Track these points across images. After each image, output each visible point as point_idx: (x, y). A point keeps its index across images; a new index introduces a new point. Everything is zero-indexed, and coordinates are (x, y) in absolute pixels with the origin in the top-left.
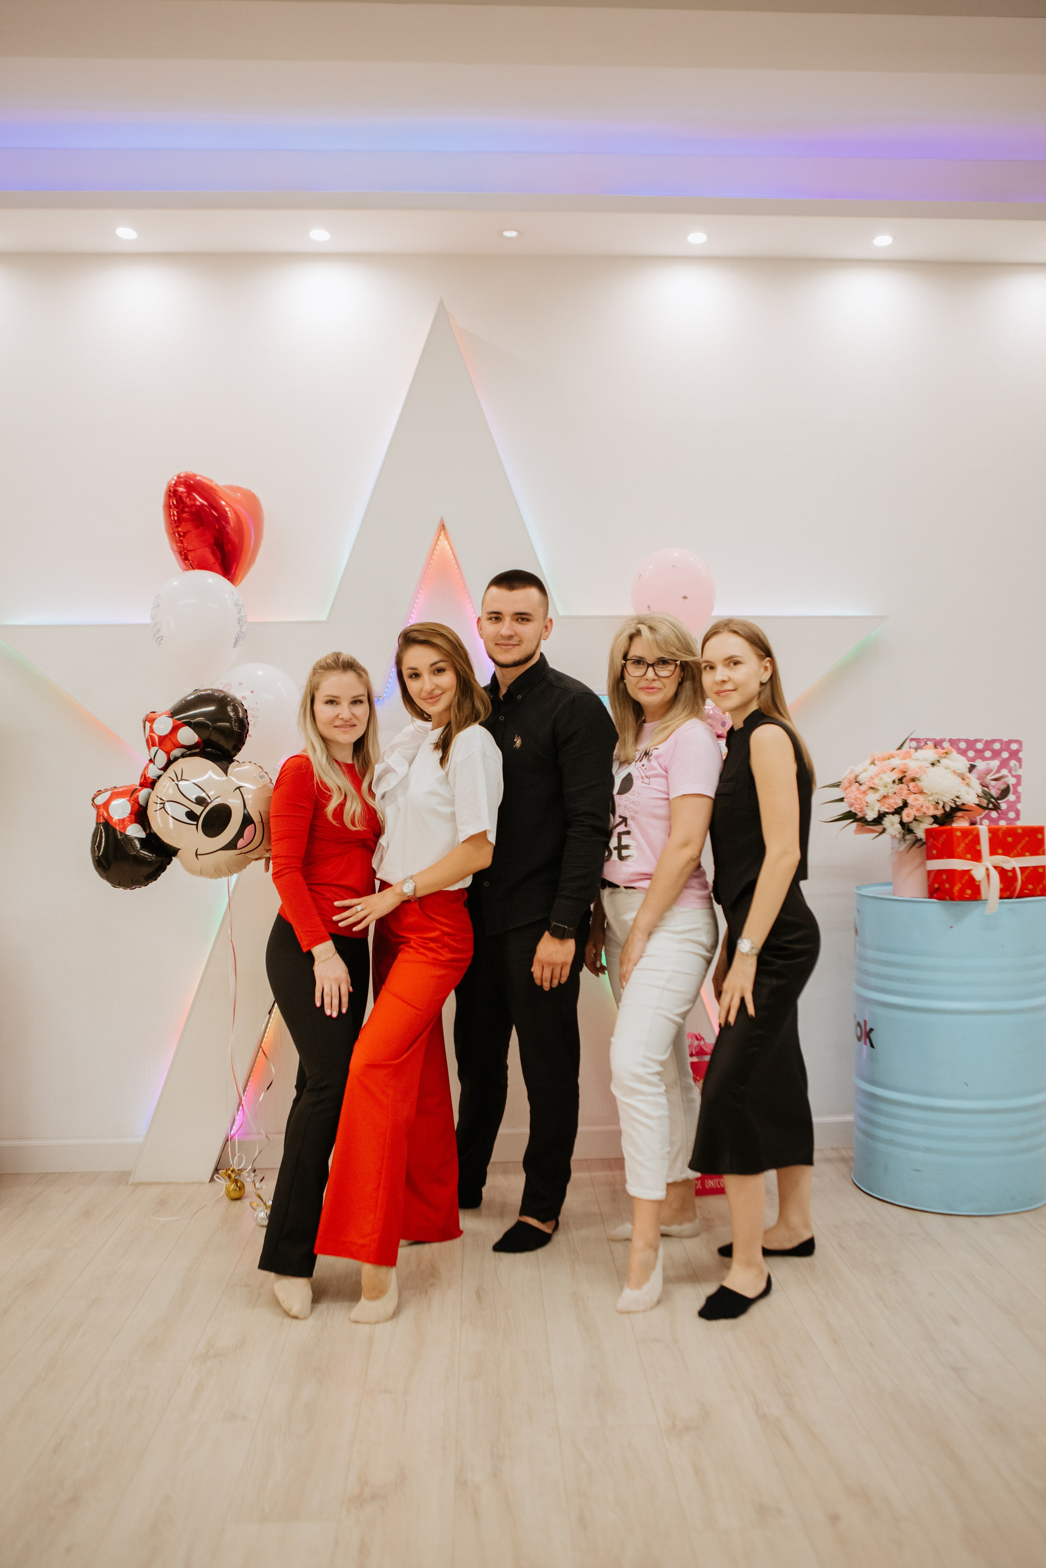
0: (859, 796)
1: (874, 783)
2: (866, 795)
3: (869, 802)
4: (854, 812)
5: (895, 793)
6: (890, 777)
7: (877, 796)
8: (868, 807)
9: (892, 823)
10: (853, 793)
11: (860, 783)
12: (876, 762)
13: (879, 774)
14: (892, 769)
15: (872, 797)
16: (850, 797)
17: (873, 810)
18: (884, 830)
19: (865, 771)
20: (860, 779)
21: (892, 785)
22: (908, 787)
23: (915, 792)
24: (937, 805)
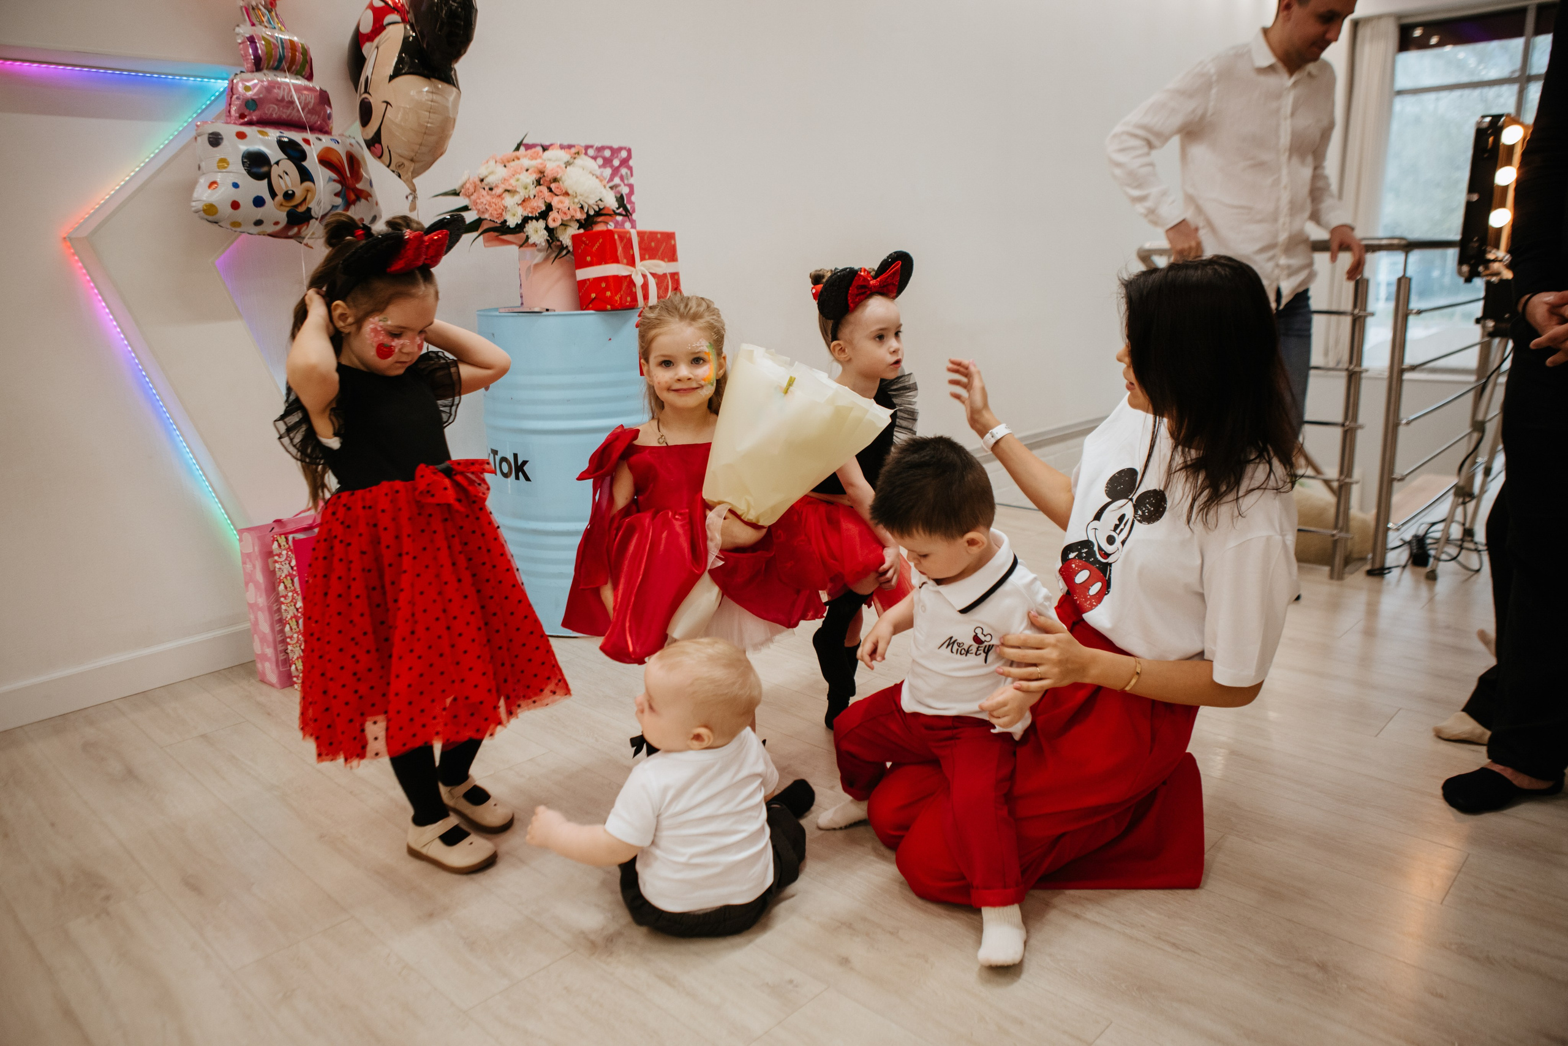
1: (510, 185)
2: (503, 199)
3: (509, 207)
5: (537, 196)
6: (525, 179)
7: (518, 198)
8: (507, 213)
9: (536, 232)
10: (485, 195)
13: (513, 175)
14: (526, 170)
15: (509, 201)
16: (482, 203)
17: (513, 216)
18: (527, 239)
19: (492, 170)
21: (531, 186)
22: (550, 190)
23: (558, 193)
24: (582, 208)
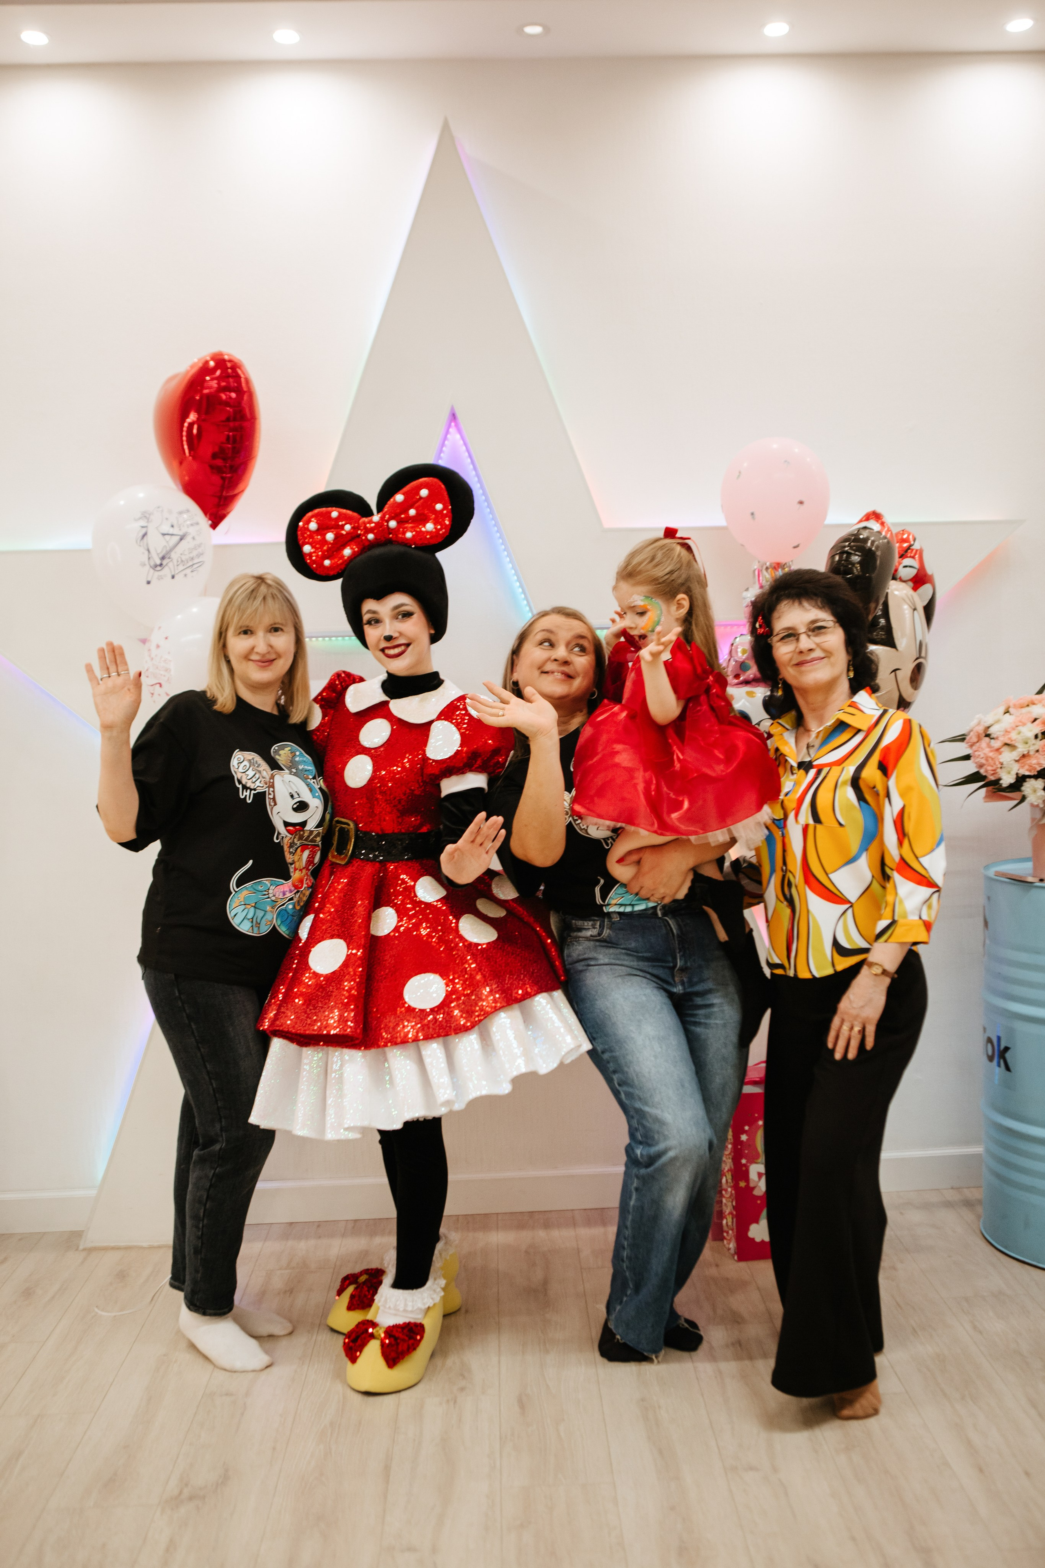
0: (991, 754)
1: (1010, 739)
2: (1000, 754)
3: (1004, 763)
4: (984, 774)
5: (1037, 751)
6: (1031, 731)
7: (1015, 755)
8: (1003, 769)
9: (1034, 790)
10: (984, 749)
11: (992, 737)
12: (1011, 710)
13: (1017, 726)
14: (1033, 720)
15: (1008, 757)
16: (979, 755)
17: (1009, 773)
18: (1023, 799)
19: (998, 721)
20: (991, 731)
21: (1034, 741)
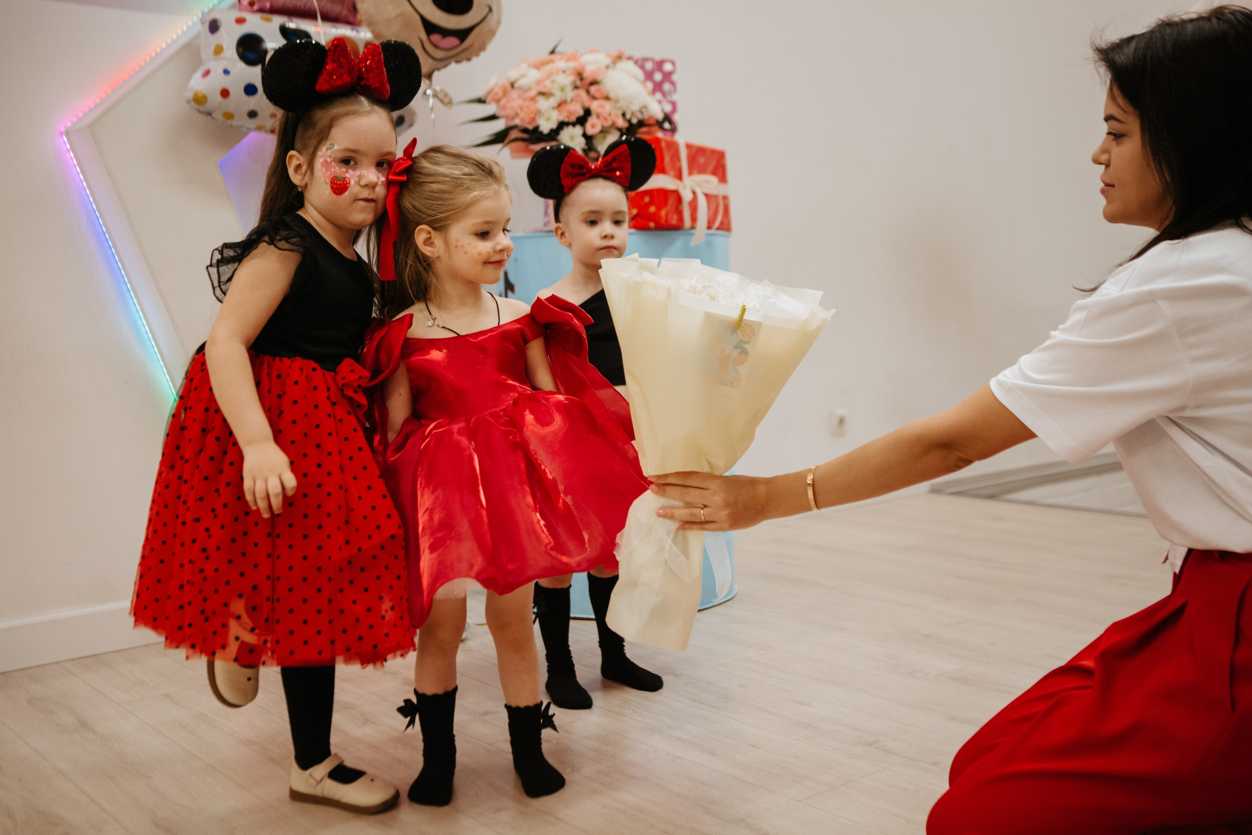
0: (522, 106)
1: (544, 87)
2: (535, 103)
3: (541, 112)
5: (573, 99)
6: (565, 79)
7: (553, 101)
9: (573, 140)
15: (543, 104)
17: (547, 120)
19: (524, 76)
21: (570, 88)
22: (588, 92)
23: (597, 95)
24: (624, 115)
